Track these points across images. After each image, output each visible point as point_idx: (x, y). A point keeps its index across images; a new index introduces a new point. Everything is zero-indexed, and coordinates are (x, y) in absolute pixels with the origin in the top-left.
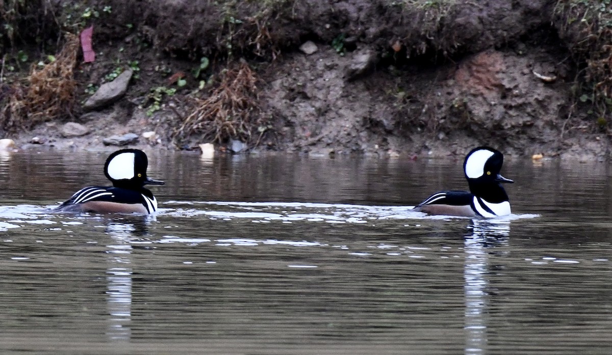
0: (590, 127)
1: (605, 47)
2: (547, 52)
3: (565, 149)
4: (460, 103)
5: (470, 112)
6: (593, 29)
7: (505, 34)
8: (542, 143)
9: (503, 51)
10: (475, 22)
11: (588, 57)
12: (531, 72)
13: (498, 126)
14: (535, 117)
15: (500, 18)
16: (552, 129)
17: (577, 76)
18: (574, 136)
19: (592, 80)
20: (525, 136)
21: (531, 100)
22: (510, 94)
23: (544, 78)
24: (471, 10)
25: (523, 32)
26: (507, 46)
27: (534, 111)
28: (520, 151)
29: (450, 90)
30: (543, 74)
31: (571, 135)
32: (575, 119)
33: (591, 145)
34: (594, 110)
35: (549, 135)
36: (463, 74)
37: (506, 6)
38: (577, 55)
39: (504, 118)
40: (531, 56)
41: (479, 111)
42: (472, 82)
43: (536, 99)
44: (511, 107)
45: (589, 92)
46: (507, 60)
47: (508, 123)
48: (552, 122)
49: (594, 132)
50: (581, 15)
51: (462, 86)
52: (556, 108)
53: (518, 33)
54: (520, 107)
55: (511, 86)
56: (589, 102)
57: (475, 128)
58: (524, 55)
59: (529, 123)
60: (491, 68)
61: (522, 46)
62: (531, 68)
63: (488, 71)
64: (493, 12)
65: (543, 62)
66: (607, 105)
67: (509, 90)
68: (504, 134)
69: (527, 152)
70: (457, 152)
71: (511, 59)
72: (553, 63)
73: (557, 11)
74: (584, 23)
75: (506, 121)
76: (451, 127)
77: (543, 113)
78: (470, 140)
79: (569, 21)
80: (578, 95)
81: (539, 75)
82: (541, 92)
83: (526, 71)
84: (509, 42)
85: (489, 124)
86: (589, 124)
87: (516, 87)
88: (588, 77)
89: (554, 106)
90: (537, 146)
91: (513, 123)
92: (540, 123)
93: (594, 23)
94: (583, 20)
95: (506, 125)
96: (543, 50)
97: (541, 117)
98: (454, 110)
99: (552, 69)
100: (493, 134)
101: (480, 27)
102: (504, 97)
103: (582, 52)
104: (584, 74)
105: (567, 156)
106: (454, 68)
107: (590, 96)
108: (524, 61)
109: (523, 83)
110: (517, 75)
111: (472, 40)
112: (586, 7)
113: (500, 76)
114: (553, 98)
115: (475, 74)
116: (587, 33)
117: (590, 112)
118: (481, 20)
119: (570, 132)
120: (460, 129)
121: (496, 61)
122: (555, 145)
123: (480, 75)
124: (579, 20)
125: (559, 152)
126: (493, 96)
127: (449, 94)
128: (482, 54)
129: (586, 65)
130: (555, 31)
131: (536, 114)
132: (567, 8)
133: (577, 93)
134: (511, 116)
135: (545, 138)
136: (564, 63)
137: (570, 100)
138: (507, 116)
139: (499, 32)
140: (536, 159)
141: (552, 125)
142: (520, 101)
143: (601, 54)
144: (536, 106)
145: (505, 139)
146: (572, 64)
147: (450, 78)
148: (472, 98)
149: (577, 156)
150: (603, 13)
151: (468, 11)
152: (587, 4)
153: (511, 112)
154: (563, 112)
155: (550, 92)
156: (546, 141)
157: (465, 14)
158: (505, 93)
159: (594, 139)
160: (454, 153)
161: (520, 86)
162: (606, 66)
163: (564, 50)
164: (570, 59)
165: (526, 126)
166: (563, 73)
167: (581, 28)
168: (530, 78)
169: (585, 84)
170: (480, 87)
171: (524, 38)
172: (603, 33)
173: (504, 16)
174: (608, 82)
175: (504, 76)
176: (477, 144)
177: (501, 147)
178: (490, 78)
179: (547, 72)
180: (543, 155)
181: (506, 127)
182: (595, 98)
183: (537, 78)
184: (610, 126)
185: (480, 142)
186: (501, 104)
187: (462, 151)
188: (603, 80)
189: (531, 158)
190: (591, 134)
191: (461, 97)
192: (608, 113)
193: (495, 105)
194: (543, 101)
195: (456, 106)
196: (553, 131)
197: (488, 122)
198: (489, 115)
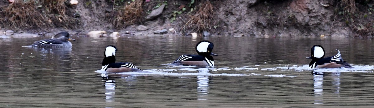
0: (343, 24)
3: (333, 33)
4: (292, 16)
5: (296, 19)
8: (324, 31)
12: (320, 3)
13: (307, 24)
14: (321, 21)
16: (328, 25)
17: (337, 4)
18: (336, 28)
19: (343, 6)
20: (317, 28)
21: (320, 14)
22: (311, 12)
23: (325, 5)
27: (321, 18)
28: (316, 34)
29: (288, 11)
30: (324, 4)
31: (335, 27)
32: (337, 21)
33: (343, 31)
34: (344, 18)
35: (327, 27)
36: (293, 4)
39: (309, 21)
41: (300, 19)
42: (297, 7)
43: (322, 14)
44: (312, 17)
45: (342, 11)
47: (311, 23)
48: (328, 22)
49: (344, 26)
51: (292, 9)
52: (329, 17)
54: (315, 17)
55: (312, 9)
56: (342, 14)
57: (298, 25)
59: (319, 23)
60: (304, 2)
62: (319, 2)
63: (303, 3)
66: (349, 16)
67: (311, 10)
68: (309, 27)
69: (318, 34)
70: (291, 35)
76: (289, 25)
77: (324, 19)
78: (296, 30)
80: (338, 12)
81: (322, 5)
82: (323, 11)
83: (318, 3)
85: (304, 24)
86: (342, 23)
87: (314, 9)
88: (341, 5)
89: (328, 16)
90: (322, 32)
91: (313, 23)
92: (323, 23)
95: (310, 24)
97: (323, 21)
98: (290, 18)
99: (328, 2)
100: (305, 28)
102: (309, 13)
104: (340, 3)
105: (334, 36)
106: (290, 2)
107: (342, 12)
109: (316, 7)
110: (314, 5)
113: (307, 5)
114: (328, 13)
115: (298, 4)
117: (343, 18)
119: (335, 26)
120: (292, 26)
122: (329, 31)
123: (300, 5)
125: (331, 34)
126: (305, 13)
127: (288, 12)
129: (341, 0)
131: (322, 20)
134: (312, 21)
135: (325, 29)
137: (335, 14)
138: (310, 21)
140: (322, 37)
141: (328, 24)
142: (315, 15)
145: (310, 29)
147: (288, 6)
148: (297, 14)
149: (338, 36)
153: (312, 19)
154: (332, 18)
155: (327, 11)
156: (326, 30)
158: (310, 11)
159: (344, 29)
160: (290, 35)
161: (315, 9)
165: (318, 24)
166: (332, 3)
168: (319, 6)
169: (340, 8)
170: (300, 9)
174: (349, 7)
175: (309, 5)
176: (299, 31)
177: (309, 33)
178: (304, 5)
179: (325, 3)
180: (325, 35)
181: (310, 25)
182: (344, 13)
183: (322, 6)
184: (350, 24)
185: (300, 30)
186: (308, 16)
187: (293, 34)
188: (347, 6)
189: (320, 37)
190: (343, 27)
191: (292, 13)
192: (349, 19)
193: (306, 16)
194: (324, 14)
195: (291, 17)
196: (328, 26)
197: (303, 23)
198: (303, 20)
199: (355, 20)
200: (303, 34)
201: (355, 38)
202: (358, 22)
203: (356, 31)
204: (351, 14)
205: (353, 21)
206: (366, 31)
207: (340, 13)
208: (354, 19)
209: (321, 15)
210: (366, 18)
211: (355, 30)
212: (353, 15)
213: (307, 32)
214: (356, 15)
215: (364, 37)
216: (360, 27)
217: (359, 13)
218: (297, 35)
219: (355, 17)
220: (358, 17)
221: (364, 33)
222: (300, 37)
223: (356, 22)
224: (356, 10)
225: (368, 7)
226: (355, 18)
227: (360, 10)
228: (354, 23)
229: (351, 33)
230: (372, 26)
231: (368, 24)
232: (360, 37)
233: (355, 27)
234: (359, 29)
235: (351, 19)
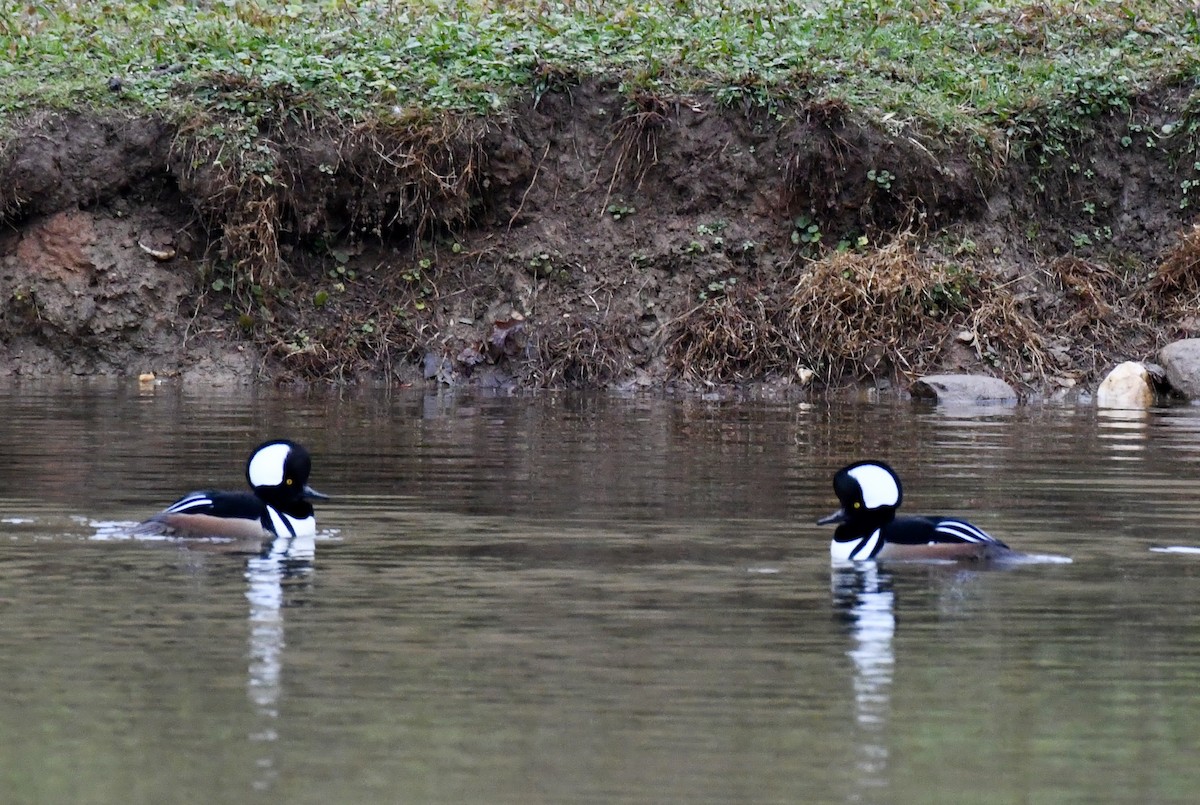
0: (228, 330)
1: (249, 204)
2: (162, 213)
3: (189, 365)
4: (26, 294)
5: (41, 308)
6: (231, 176)
7: (95, 184)
8: (155, 355)
9: (92, 212)
10: (47, 165)
11: (225, 221)
12: (136, 243)
13: (86, 330)
14: (143, 315)
15: (88, 158)
16: (169, 334)
17: (208, 250)
18: (203, 345)
19: (230, 256)
20: (126, 345)
21: (137, 288)
22: (103, 278)
23: (156, 253)
24: (41, 146)
25: (123, 181)
26: (97, 204)
27: (141, 305)
28: (120, 368)
29: (9, 273)
30: (154, 247)
31: (198, 342)
32: (205, 318)
33: (230, 358)
34: (233, 304)
35: (164, 343)
36: (29, 246)
37: (96, 140)
38: (207, 216)
39: (94, 316)
40: (135, 218)
41: (55, 307)
42: (44, 257)
43: (144, 287)
44: (105, 300)
45: (226, 275)
46: (98, 224)
47: (100, 325)
48: (169, 322)
49: (233, 339)
50: (213, 156)
51: (28, 266)
52: (175, 302)
53: (115, 183)
54: (118, 299)
55: (106, 266)
56: (226, 290)
57: (49, 333)
58: (125, 217)
59: (132, 325)
60: (73, 238)
61: (121, 203)
62: (136, 238)
63: (69, 243)
64: (76, 149)
65: (155, 227)
66: (254, 296)
67: (102, 272)
68: (93, 342)
69: (129, 370)
70: (22, 371)
71: (104, 224)
72: (169, 230)
73: (175, 148)
74: (218, 167)
75: (97, 322)
76: (13, 330)
77: (155, 309)
78: (42, 351)
79: (194, 164)
80: (209, 279)
81: (148, 250)
82: (151, 276)
83: (128, 242)
84: (101, 197)
85: (70, 326)
86: (226, 325)
87: (112, 267)
88: (224, 252)
89: (172, 297)
90: (145, 360)
91: (108, 325)
92: (150, 324)
93: (234, 167)
94: (216, 162)
95: (98, 327)
96: (154, 209)
97: (151, 315)
98: (17, 305)
99: (168, 239)
100: (77, 342)
101: (56, 173)
102: (94, 283)
103: (216, 212)
104: (219, 246)
105: (192, 377)
106: (16, 238)
107: (227, 281)
108: (124, 227)
109: (123, 262)
110: (114, 248)
111: (43, 195)
112: (221, 142)
113: (87, 250)
114: (171, 286)
115: (49, 247)
116: (222, 183)
117: (227, 306)
118: (57, 162)
119: (196, 339)
120: (26, 335)
121: (81, 227)
122: (173, 359)
123: (56, 249)
124: (209, 163)
125: (180, 370)
126: (77, 282)
127: (8, 278)
128: (60, 215)
129: (222, 233)
130: (172, 181)
131: (144, 311)
132: (191, 143)
133: (206, 276)
134: (105, 314)
135: (160, 347)
136: (187, 230)
137: (196, 287)
138: (99, 314)
139: (86, 181)
140: (144, 381)
141: (169, 328)
142: (119, 290)
143: (244, 216)
144: (144, 298)
145: (96, 349)
146: (200, 232)
147: (10, 253)
148: (45, 286)
149: (208, 376)
150: (247, 151)
151: (37, 149)
152: (221, 138)
153: (105, 308)
154: (186, 305)
155: (165, 275)
156: (160, 352)
157: (33, 153)
158: (96, 277)
159: (235, 350)
160: (17, 372)
161: (119, 266)
162: (252, 235)
163: (189, 210)
164: (196, 222)
165: (130, 330)
166: (185, 245)
167: (213, 176)
168: (134, 254)
169: (220, 263)
170: (57, 268)
171: (124, 191)
172: (247, 183)
173: (94, 157)
174: (256, 260)
175: (94, 249)
176: (52, 357)
177: (90, 363)
178: (72, 253)
179: (160, 245)
180: (155, 374)
181: (96, 332)
182: (236, 286)
183: (146, 253)
184: (259, 328)
185: (57, 354)
186: (89, 295)
187: (30, 371)
188: (248, 256)
189: (137, 379)
190: (230, 341)
191: (26, 284)
192: (256, 308)
193: (80, 296)
194: (155, 289)
195: (19, 298)
196: (170, 338)
197: (68, 322)
198: (71, 312)
199: (278, 313)
200: (69, 370)
201: (277, 385)
202: (292, 322)
203: (283, 359)
204: (263, 288)
205: (272, 320)
206: (322, 360)
207: (218, 285)
208: (273, 310)
209: (140, 293)
210: (321, 307)
211: (278, 354)
212: (270, 294)
213: (83, 362)
214: (282, 295)
215: (313, 385)
216: (300, 344)
217: (293, 286)
218: (43, 373)
219: (279, 301)
220: (292, 303)
221: (314, 368)
222: (55, 379)
223: (284, 322)
224: (284, 273)
225: (332, 263)
226: (277, 305)
227: (300, 273)
228: (273, 325)
229: (262, 365)
230: (346, 341)
231: (331, 331)
232: (299, 380)
233: (280, 341)
234: (294, 348)
235: (263, 308)
